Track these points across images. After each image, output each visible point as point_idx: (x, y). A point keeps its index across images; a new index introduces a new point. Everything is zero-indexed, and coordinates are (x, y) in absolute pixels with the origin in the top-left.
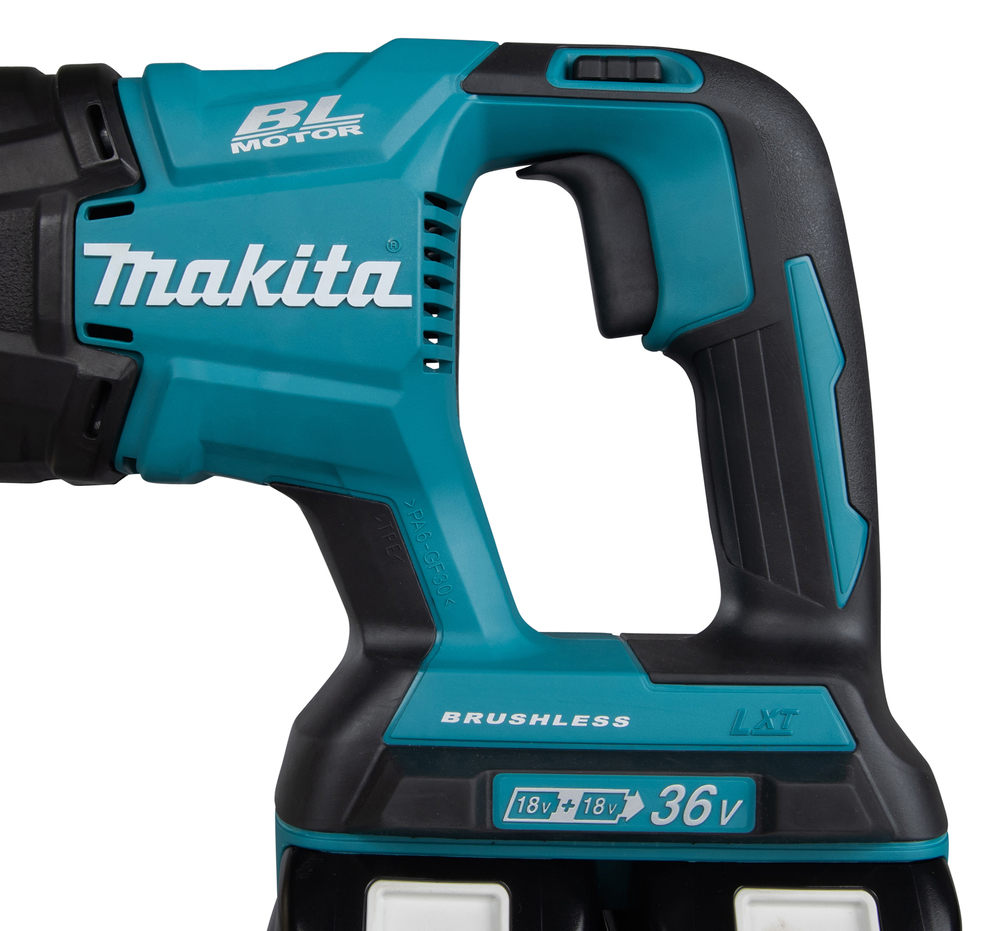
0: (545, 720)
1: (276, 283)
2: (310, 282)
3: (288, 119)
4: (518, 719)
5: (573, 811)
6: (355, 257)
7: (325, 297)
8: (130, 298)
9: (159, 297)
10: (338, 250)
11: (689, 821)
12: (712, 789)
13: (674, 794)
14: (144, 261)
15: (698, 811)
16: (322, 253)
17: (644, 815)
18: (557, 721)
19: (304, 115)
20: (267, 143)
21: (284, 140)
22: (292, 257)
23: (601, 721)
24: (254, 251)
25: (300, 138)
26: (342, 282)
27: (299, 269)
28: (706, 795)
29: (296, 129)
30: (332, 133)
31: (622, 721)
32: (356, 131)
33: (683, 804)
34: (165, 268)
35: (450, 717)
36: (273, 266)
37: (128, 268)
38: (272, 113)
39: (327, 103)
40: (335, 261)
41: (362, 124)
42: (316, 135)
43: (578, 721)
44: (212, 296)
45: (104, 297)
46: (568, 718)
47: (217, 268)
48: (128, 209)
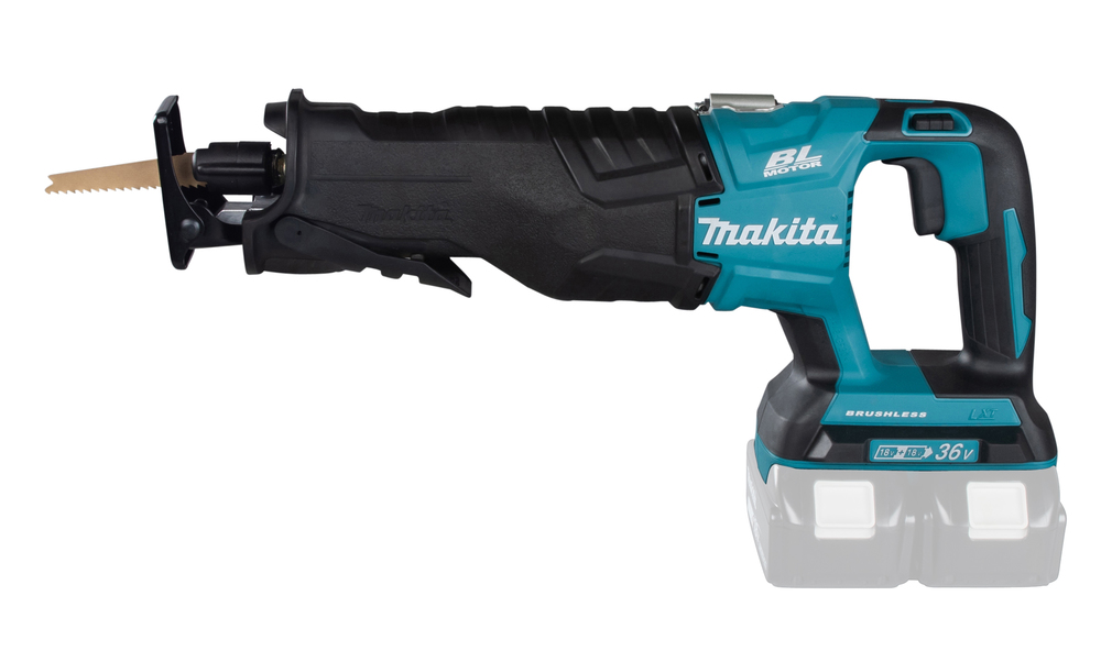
0: (890, 414)
1: (783, 235)
2: (798, 234)
3: (788, 160)
4: (879, 414)
5: (903, 454)
6: (818, 223)
7: (805, 241)
8: (718, 242)
9: (731, 241)
10: (811, 220)
11: (951, 458)
12: (961, 445)
13: (945, 447)
14: (725, 226)
15: (955, 454)
16: (804, 222)
17: (933, 456)
18: (896, 415)
19: (795, 156)
20: (780, 171)
21: (787, 170)
22: (790, 224)
23: (914, 415)
24: (774, 221)
25: (794, 169)
26: (812, 234)
27: (793, 229)
28: (958, 448)
29: (792, 164)
30: (808, 166)
31: (923, 415)
32: (819, 164)
33: (949, 452)
34: (735, 228)
35: (850, 413)
36: (782, 227)
37: (718, 229)
38: (782, 156)
39: (806, 149)
40: (810, 225)
41: (821, 160)
42: (801, 167)
43: (905, 414)
44: (755, 241)
45: (707, 241)
46: (900, 413)
47: (758, 229)
48: (717, 201)
